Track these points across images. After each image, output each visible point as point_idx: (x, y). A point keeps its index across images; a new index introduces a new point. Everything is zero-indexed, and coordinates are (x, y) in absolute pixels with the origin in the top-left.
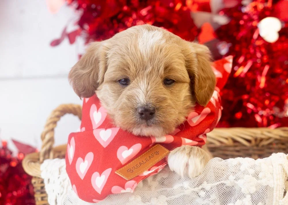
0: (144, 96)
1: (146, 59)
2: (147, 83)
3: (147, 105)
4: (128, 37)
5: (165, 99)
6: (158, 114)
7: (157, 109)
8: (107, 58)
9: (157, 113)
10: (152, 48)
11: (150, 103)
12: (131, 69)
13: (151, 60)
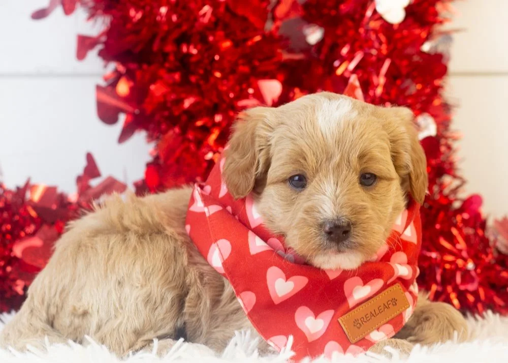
0: (332, 204)
1: (331, 142)
2: (334, 183)
3: (338, 220)
4: (300, 111)
5: (364, 208)
6: (355, 233)
7: (352, 224)
8: (270, 145)
9: (353, 231)
10: (339, 125)
11: (343, 216)
12: (309, 160)
13: (339, 142)
